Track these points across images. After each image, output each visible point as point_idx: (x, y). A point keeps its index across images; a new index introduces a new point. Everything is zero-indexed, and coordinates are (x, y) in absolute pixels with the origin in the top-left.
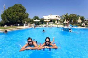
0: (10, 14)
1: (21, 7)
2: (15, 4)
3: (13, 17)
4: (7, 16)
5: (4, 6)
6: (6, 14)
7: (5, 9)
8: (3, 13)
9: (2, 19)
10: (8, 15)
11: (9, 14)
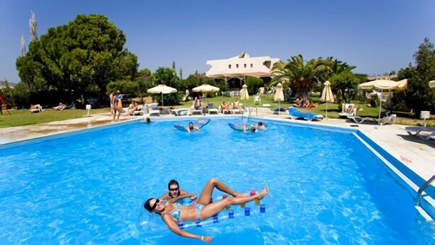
0: (55, 57)
1: (104, 27)
2: (79, 17)
3: (67, 72)
4: (44, 64)
5: (32, 20)
6: (37, 58)
7: (34, 34)
8: (27, 50)
9: (22, 76)
10: (48, 61)
11: (53, 58)
